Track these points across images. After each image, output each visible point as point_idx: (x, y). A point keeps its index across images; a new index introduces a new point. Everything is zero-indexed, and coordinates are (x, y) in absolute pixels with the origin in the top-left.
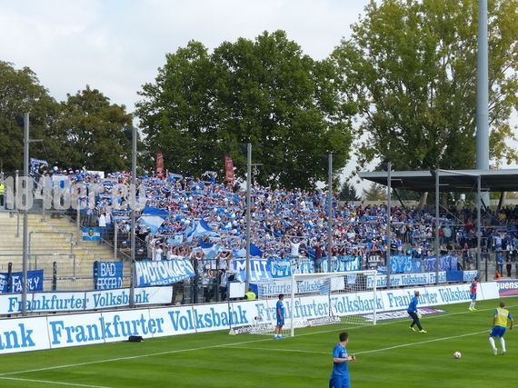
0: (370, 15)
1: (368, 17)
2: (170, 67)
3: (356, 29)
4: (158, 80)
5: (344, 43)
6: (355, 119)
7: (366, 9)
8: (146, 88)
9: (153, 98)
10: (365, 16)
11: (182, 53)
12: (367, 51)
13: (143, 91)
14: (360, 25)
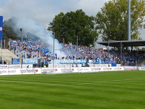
1: (105, 6)
2: (55, 18)
3: (102, 9)
4: (53, 21)
5: (99, 12)
6: (102, 30)
7: (105, 4)
8: (50, 23)
9: (52, 26)
10: (104, 6)
11: (59, 15)
12: (105, 14)
13: (50, 24)
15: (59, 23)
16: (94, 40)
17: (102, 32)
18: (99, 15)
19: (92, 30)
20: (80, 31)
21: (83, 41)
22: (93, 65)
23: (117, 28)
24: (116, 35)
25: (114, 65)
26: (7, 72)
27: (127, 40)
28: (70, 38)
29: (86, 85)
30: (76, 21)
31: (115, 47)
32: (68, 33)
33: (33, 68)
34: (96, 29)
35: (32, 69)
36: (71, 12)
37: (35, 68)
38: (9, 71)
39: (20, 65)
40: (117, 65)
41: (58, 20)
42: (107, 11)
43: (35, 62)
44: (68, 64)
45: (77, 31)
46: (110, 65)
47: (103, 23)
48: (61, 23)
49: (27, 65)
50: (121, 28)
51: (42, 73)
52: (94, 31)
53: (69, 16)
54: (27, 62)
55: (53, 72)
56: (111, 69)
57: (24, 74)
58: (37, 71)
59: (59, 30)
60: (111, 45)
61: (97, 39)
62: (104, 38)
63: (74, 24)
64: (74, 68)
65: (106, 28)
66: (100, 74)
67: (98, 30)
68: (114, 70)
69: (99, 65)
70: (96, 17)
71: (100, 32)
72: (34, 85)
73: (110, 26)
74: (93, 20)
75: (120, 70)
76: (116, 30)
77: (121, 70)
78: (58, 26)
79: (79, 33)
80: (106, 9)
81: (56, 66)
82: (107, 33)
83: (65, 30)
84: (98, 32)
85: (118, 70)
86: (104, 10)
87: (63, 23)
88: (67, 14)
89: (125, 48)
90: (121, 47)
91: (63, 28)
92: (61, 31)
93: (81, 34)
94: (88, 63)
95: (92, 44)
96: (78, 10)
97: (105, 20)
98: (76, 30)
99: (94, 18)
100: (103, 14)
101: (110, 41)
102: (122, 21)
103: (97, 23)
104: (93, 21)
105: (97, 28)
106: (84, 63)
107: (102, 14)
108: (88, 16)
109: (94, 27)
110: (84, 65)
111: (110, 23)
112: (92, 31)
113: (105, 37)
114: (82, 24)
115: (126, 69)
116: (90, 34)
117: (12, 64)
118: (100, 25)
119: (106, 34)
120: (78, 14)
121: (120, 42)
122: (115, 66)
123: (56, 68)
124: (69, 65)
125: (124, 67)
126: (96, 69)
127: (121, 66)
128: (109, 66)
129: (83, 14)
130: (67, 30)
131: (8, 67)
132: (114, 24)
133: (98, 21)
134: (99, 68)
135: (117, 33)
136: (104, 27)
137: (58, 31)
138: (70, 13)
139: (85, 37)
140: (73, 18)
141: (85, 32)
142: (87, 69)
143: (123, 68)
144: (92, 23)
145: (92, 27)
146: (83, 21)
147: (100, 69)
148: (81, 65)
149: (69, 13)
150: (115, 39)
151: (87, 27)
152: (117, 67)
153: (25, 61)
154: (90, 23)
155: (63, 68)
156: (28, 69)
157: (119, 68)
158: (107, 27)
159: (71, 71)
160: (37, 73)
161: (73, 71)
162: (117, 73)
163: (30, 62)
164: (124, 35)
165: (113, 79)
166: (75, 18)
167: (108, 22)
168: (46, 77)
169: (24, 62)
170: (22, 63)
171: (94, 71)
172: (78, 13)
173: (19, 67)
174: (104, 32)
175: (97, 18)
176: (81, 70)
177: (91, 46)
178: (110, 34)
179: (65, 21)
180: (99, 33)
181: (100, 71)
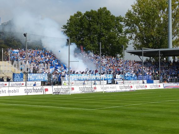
0: (138, 2)
1: (137, 3)
2: (70, 20)
3: (132, 6)
4: (67, 24)
5: (129, 11)
6: (133, 35)
8: (64, 26)
9: (66, 30)
11: (75, 15)
12: (137, 14)
13: (63, 27)
14: (134, 5)
15: (75, 25)
16: (123, 48)
17: (133, 37)
18: (129, 14)
19: (120, 34)
20: (104, 36)
21: (107, 50)
22: (122, 81)
23: (154, 32)
24: (153, 41)
25: (150, 81)
26: (7, 92)
27: (167, 47)
28: (90, 46)
29: (115, 108)
30: (98, 23)
31: (152, 58)
32: (88, 39)
33: (42, 87)
34: (125, 34)
35: (40, 88)
36: (92, 11)
37: (44, 87)
38: (9, 91)
39: (24, 83)
40: (154, 81)
41: (75, 22)
42: (140, 9)
43: (44, 78)
44: (88, 80)
45: (100, 36)
46: (145, 81)
47: (134, 25)
48: (78, 26)
49: (34, 83)
50: (159, 32)
51: (54, 93)
52: (123, 36)
53: (88, 16)
54: (33, 79)
55: (69, 92)
56: (146, 86)
57: (29, 94)
58: (47, 90)
59: (76, 35)
60: (146, 54)
61: (127, 47)
62: (136, 45)
63: (96, 26)
64: (96, 86)
65: (138, 32)
66: (133, 94)
67: (128, 35)
68: (151, 89)
69: (130, 81)
70: (124, 17)
71: (131, 38)
72: (45, 109)
73: (145, 29)
74: (121, 21)
75: (158, 88)
76: (153, 35)
77: (160, 88)
78: (74, 30)
79: (103, 38)
80: (138, 6)
81: (73, 83)
82: (140, 38)
83: (84, 35)
84: (127, 38)
85: (156, 88)
86: (136, 8)
87: (81, 25)
88: (86, 13)
89: (165, 59)
90: (160, 58)
91: (81, 32)
92: (79, 36)
93: (106, 40)
94: (115, 80)
95: (120, 53)
96: (101, 8)
97: (137, 22)
98: (98, 35)
99: (123, 19)
100: (135, 13)
101: (144, 49)
102: (161, 22)
103: (127, 25)
104: (121, 23)
105: (127, 32)
106: (109, 79)
107: (133, 13)
108: (114, 17)
109: (123, 30)
110: (111, 82)
111: (144, 26)
112: (120, 36)
113: (138, 43)
114: (106, 27)
115: (166, 86)
116: (118, 41)
117: (14, 81)
118: (130, 28)
119: (138, 40)
120: (101, 14)
121: (158, 51)
122: (152, 82)
123: (72, 87)
124: (89, 82)
125: (163, 84)
126: (126, 87)
127: (160, 82)
128: (143, 83)
129: (108, 13)
130: (87, 35)
131: (8, 85)
132: (150, 27)
133: (127, 22)
134: (130, 85)
135: (153, 38)
136: (137, 31)
137: (74, 37)
138: (90, 13)
139: (111, 45)
140: (94, 19)
141: (111, 38)
142: (113, 88)
143: (162, 86)
144: (120, 25)
145: (120, 31)
146: (108, 22)
147: (131, 87)
148: (106, 82)
149: (88, 12)
150: (151, 46)
151: (113, 30)
152: (155, 84)
153: (31, 77)
154: (117, 26)
155: (82, 86)
156: (35, 88)
157: (158, 85)
158: (140, 30)
159: (92, 90)
160: (47, 93)
161: (95, 90)
162: (155, 93)
163: (37, 79)
164: (163, 41)
165: (151, 101)
166: (97, 19)
167: (141, 24)
168: (60, 99)
169: (29, 79)
170: (27, 80)
171: (124, 90)
172: (101, 12)
173: (23, 86)
174: (136, 37)
175: (127, 19)
176: (106, 88)
177: (119, 56)
178: (145, 39)
179: (83, 23)
180: (129, 39)
181: (132, 89)
